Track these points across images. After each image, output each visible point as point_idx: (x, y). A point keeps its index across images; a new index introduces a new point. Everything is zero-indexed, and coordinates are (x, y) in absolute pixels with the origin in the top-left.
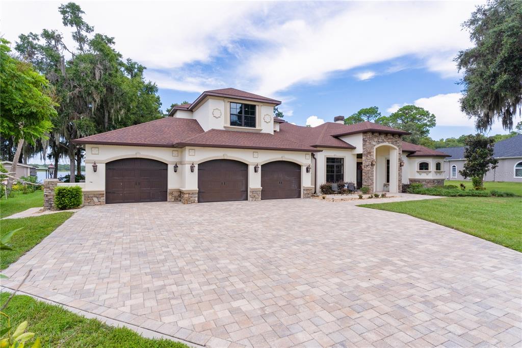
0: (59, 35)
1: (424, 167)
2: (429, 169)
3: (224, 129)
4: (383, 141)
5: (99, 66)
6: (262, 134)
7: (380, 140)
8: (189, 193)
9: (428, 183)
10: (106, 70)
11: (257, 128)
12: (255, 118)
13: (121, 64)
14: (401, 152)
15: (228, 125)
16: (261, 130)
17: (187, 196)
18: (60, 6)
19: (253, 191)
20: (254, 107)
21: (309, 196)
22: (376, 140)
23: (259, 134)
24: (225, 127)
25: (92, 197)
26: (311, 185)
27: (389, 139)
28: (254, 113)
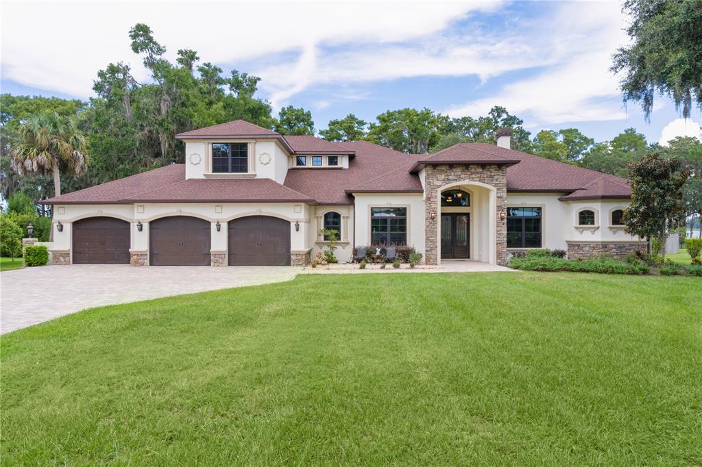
0: (127, 67)
1: (586, 218)
2: (595, 222)
3: (204, 178)
4: (459, 179)
5: (166, 97)
6: (258, 180)
7: (450, 177)
8: (138, 255)
9: (594, 248)
10: (174, 100)
11: (250, 172)
12: (246, 159)
13: (221, 82)
14: (504, 194)
15: (210, 172)
16: (255, 175)
17: (135, 257)
18: (130, 30)
19: (219, 254)
20: (245, 145)
21: (300, 263)
22: (442, 176)
23: (253, 181)
24: (205, 175)
25: (59, 257)
26: (305, 248)
27: (472, 174)
28: (245, 154)
